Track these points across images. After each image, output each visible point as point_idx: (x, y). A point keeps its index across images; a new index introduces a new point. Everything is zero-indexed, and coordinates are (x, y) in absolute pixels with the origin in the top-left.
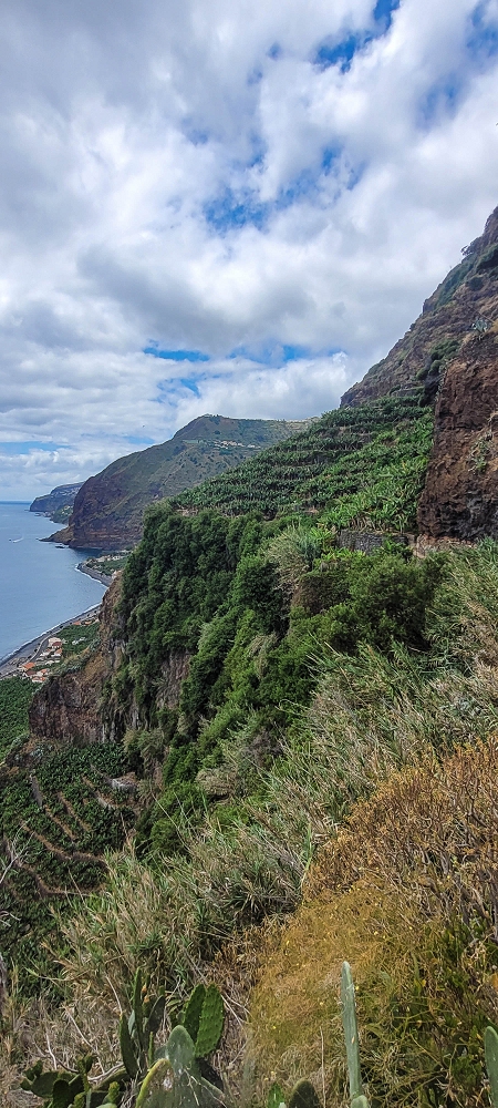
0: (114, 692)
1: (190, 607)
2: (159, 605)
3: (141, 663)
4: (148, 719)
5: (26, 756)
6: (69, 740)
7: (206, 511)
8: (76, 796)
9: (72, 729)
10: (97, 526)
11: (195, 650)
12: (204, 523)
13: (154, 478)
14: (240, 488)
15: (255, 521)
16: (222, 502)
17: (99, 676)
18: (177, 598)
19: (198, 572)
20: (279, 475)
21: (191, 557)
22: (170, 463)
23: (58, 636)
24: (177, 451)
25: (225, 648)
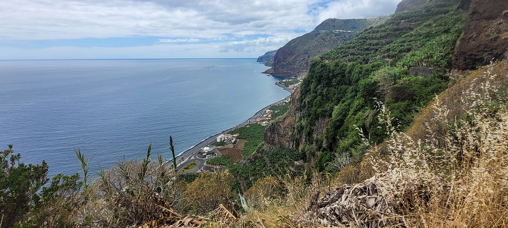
0: (296, 130)
1: (328, 99)
2: (315, 98)
3: (307, 120)
4: (309, 141)
5: (263, 150)
6: (278, 146)
7: (336, 61)
8: (282, 165)
9: (279, 142)
10: (283, 68)
11: (330, 116)
12: (336, 66)
13: (306, 47)
14: (351, 51)
15: (359, 64)
16: (343, 57)
17: (290, 124)
18: (323, 96)
19: (332, 86)
20: (370, 45)
21: (329, 79)
22: (313, 41)
23: (269, 109)
24: (316, 35)
25: (345, 116)
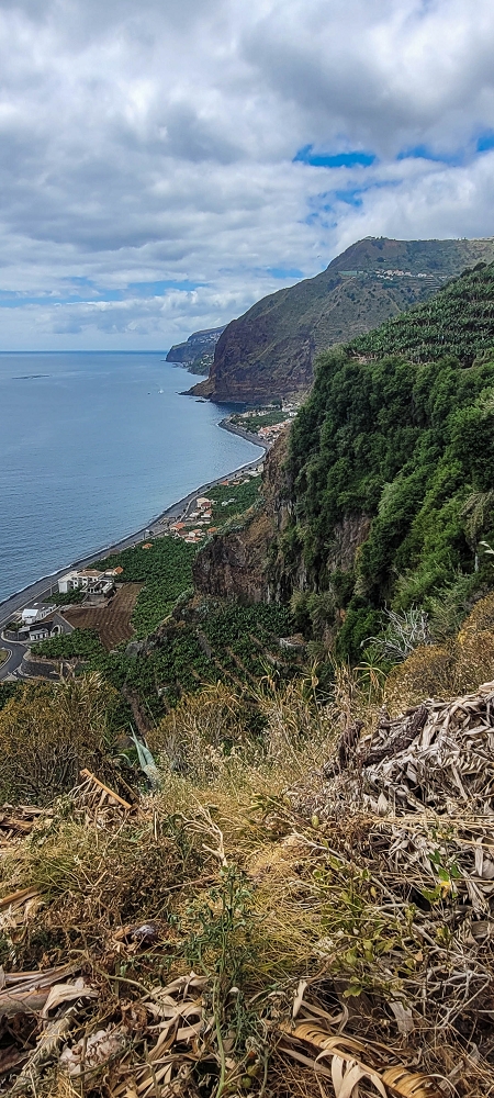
0: (280, 553)
1: (367, 466)
2: (333, 463)
3: (311, 524)
4: (318, 582)
5: (192, 611)
6: (233, 599)
7: (388, 358)
8: (244, 651)
9: (236, 588)
10: (240, 379)
11: (374, 511)
12: (386, 372)
13: (304, 320)
14: (428, 330)
15: (449, 368)
16: (407, 347)
17: (264, 537)
18: (353, 456)
19: (378, 428)
20: (477, 313)
21: (370, 411)
22: (323, 300)
23: (205, 496)
24: (332, 285)
25: (413, 510)
